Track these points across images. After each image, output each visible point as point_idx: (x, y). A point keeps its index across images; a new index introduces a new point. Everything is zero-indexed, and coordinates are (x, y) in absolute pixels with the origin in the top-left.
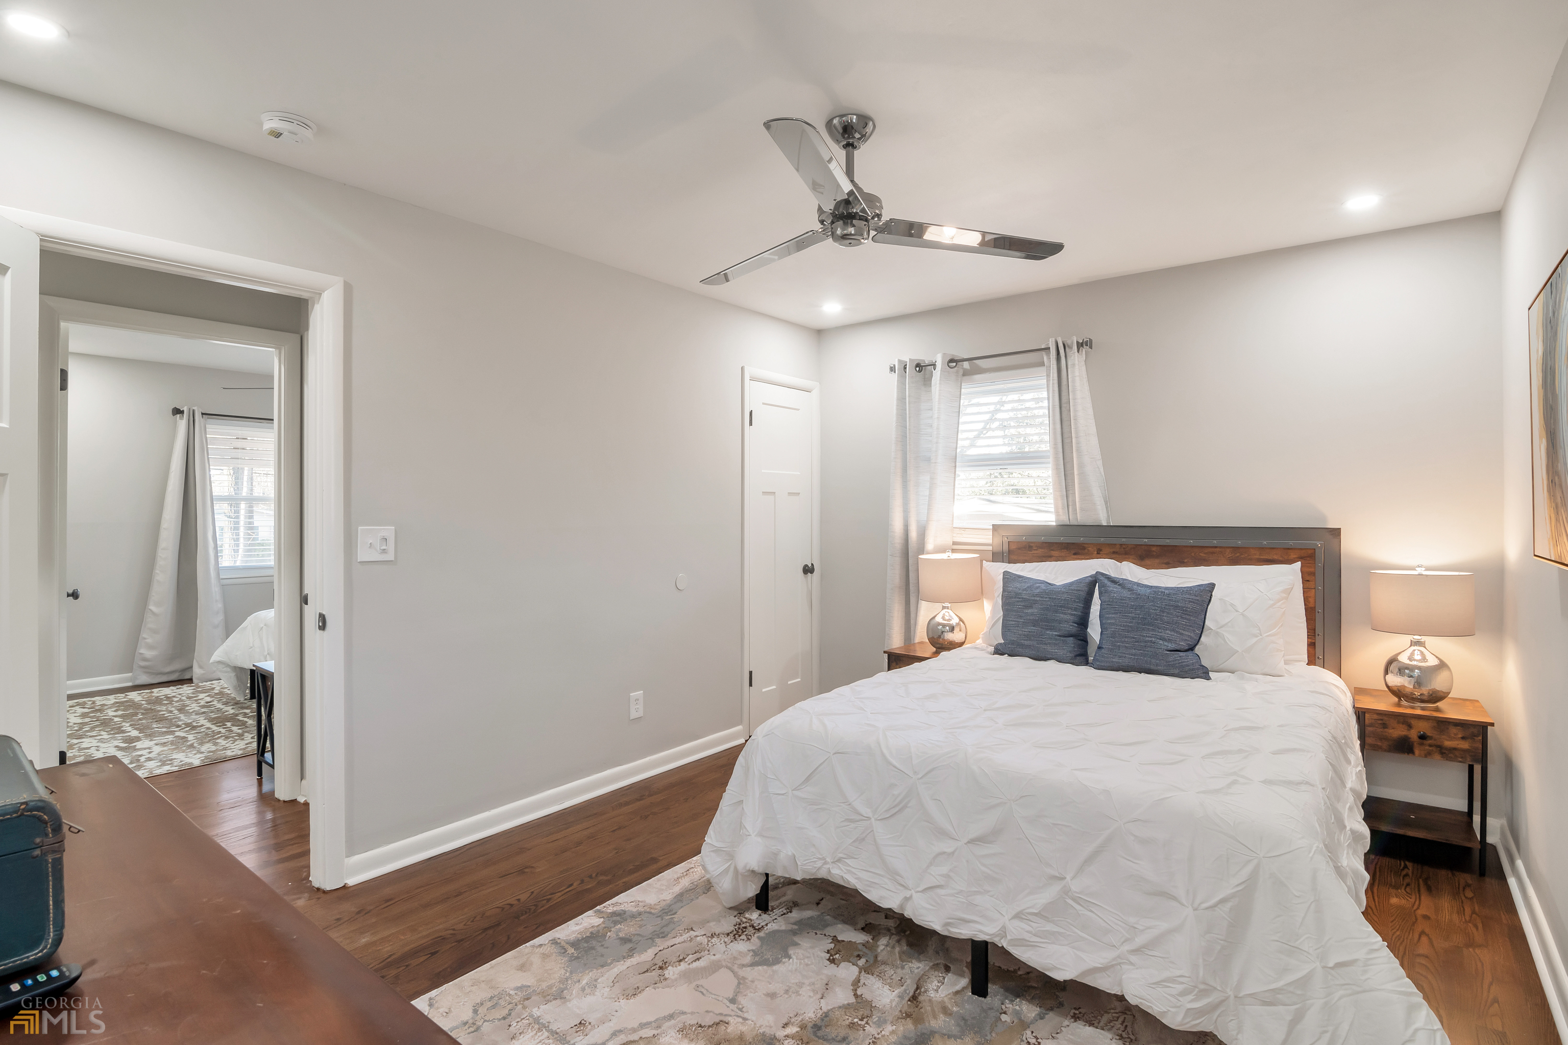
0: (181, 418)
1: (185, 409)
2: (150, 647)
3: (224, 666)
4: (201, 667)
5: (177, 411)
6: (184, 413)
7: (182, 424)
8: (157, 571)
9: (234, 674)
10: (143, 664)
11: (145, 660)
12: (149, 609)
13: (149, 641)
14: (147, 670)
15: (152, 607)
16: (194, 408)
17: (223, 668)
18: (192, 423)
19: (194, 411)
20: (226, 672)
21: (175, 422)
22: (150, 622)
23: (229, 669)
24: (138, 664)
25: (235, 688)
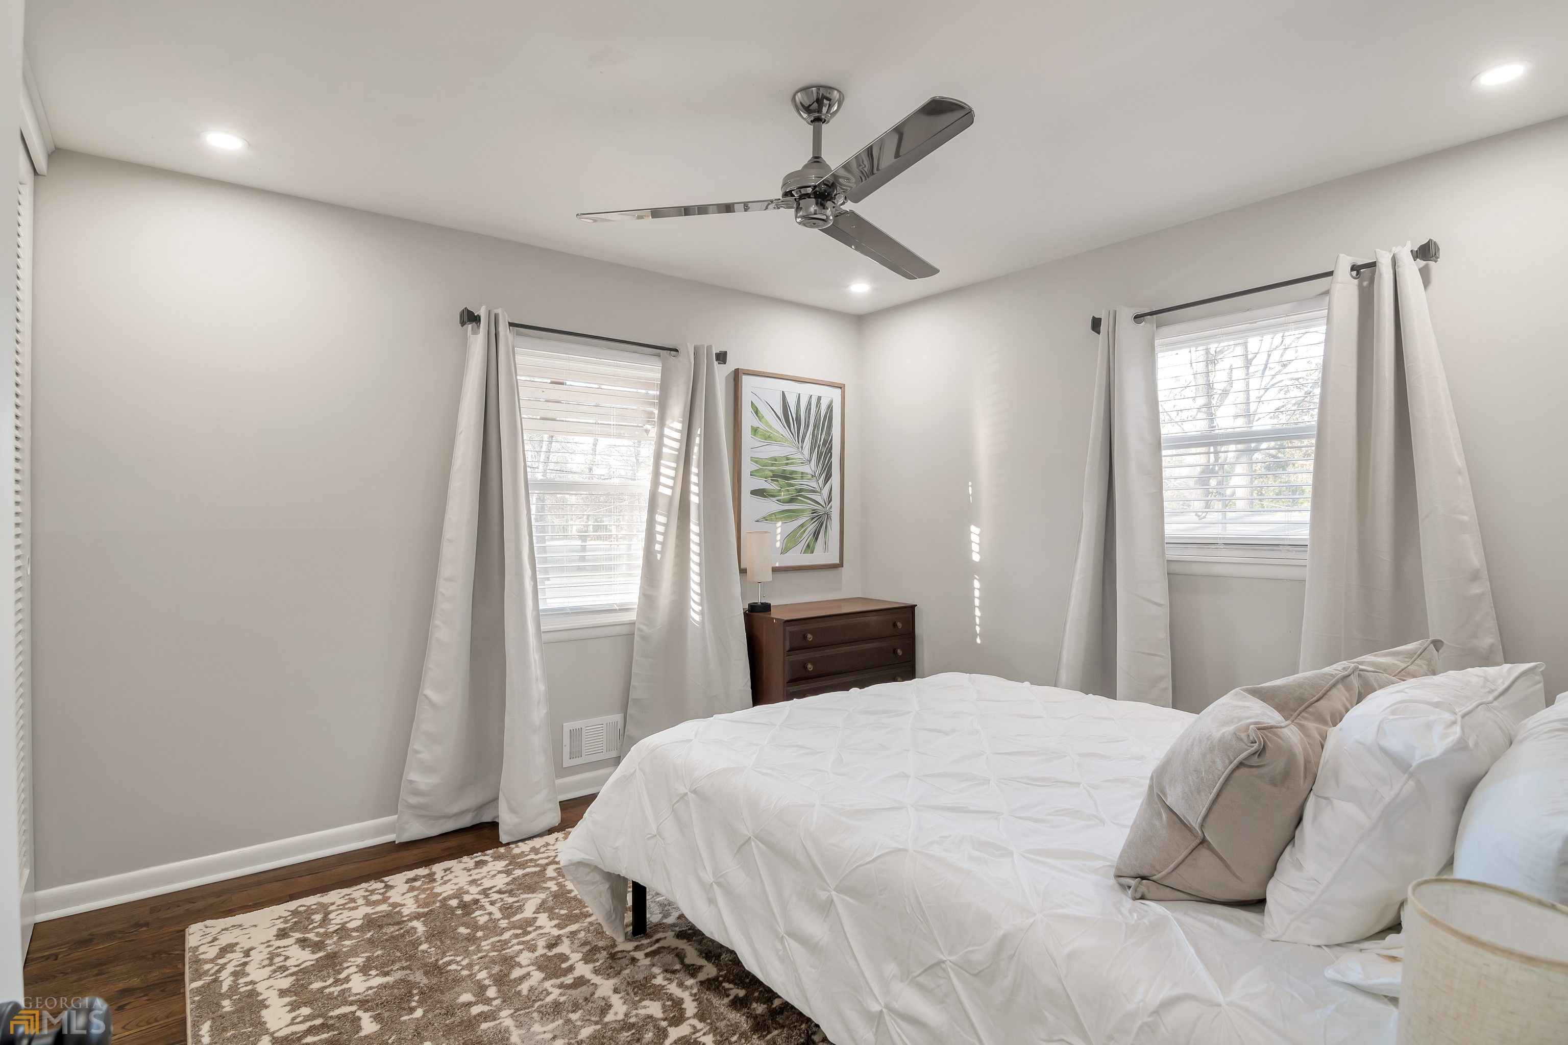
0: (475, 332)
1: (482, 313)
2: (427, 769)
3: (588, 870)
4: (513, 810)
5: (470, 317)
6: (480, 320)
7: (477, 341)
8: (437, 622)
9: (607, 886)
10: (413, 800)
11: (417, 793)
12: (425, 695)
13: (425, 756)
14: (420, 812)
15: (429, 692)
16: (496, 311)
17: (587, 875)
18: (493, 339)
19: (496, 316)
20: (593, 884)
21: (466, 338)
22: (426, 722)
23: (598, 877)
24: (407, 802)
25: (608, 916)
